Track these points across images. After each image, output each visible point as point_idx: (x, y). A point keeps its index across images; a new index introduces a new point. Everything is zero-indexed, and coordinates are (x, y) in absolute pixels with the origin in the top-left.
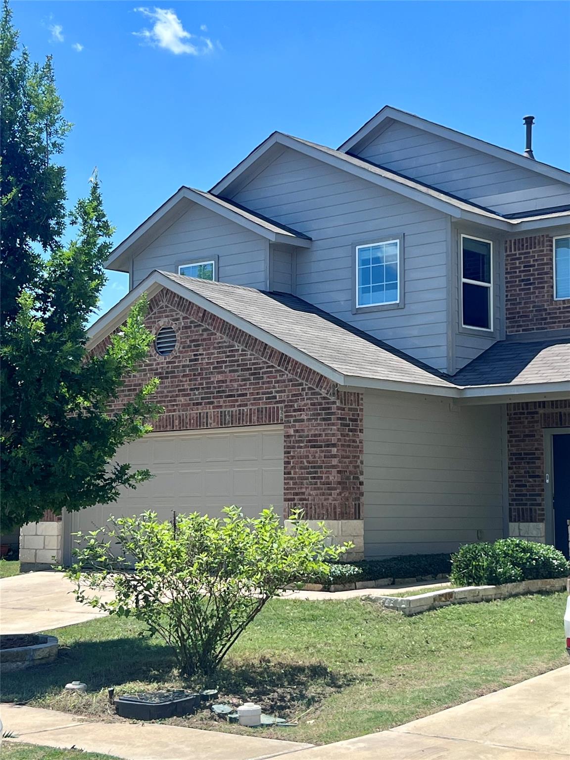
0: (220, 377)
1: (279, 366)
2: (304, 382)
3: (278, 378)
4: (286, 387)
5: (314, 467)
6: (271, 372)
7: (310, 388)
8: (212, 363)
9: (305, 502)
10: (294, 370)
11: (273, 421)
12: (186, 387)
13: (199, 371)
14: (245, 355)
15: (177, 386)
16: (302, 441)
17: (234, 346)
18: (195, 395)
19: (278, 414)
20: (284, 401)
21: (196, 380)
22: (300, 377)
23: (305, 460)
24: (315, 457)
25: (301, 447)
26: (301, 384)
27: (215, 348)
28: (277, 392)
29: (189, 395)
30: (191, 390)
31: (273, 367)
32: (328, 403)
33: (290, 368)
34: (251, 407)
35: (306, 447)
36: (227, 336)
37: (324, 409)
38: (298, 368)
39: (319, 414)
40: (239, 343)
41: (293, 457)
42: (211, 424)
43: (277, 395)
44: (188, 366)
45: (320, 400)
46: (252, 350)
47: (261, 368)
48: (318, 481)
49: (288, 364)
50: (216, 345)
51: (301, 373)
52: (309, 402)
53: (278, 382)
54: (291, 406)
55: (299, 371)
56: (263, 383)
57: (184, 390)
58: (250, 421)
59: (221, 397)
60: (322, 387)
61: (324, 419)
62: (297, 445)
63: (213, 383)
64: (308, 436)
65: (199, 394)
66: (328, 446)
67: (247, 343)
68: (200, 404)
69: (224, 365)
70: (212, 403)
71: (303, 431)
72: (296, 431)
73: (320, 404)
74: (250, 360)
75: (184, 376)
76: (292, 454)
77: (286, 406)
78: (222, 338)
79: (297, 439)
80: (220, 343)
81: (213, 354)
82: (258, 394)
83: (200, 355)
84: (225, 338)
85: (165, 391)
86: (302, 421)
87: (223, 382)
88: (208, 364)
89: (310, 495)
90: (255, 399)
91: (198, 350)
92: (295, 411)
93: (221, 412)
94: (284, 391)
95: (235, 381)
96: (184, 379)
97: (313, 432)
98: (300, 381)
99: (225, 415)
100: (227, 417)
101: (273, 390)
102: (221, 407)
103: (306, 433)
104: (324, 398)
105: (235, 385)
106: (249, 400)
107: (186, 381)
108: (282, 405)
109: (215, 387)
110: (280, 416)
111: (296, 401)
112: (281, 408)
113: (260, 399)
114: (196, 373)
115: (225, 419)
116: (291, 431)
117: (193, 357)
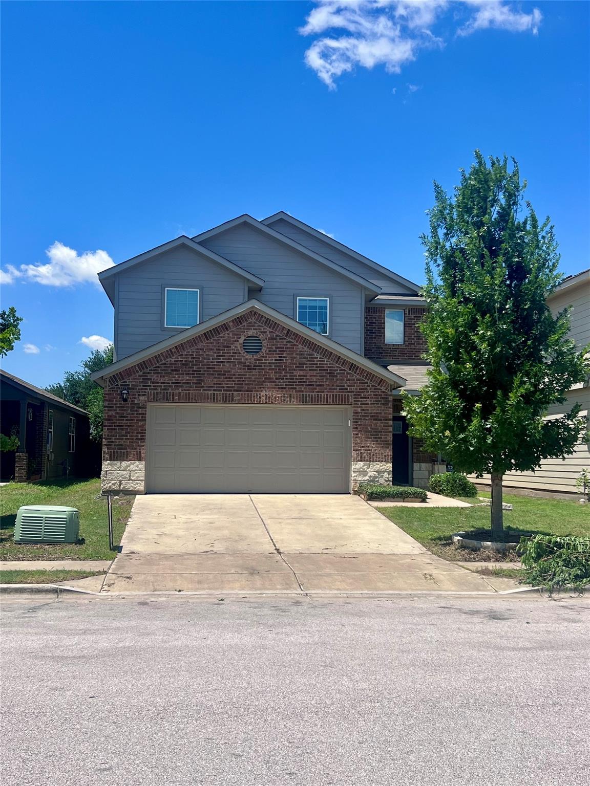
0: (302, 373)
1: (350, 370)
2: (369, 382)
3: (349, 377)
4: (355, 383)
5: (376, 432)
6: (344, 373)
7: (373, 386)
8: (295, 364)
9: (368, 452)
10: (361, 374)
11: (345, 402)
12: (272, 377)
13: (284, 367)
14: (323, 361)
15: (264, 375)
16: (368, 416)
17: (313, 355)
18: (280, 382)
19: (349, 399)
20: (353, 392)
21: (281, 373)
22: (366, 378)
23: (369, 428)
24: (376, 426)
25: (367, 420)
26: (367, 383)
27: (297, 354)
28: (348, 386)
29: (274, 382)
30: (276, 379)
31: (345, 370)
32: (386, 395)
33: (358, 372)
34: (327, 393)
35: (370, 419)
36: (308, 347)
37: (383, 398)
38: (364, 373)
39: (380, 401)
40: (318, 353)
41: (360, 425)
42: (293, 401)
43: (348, 388)
44: (274, 363)
45: (380, 393)
46: (329, 359)
47: (335, 370)
48: (379, 440)
49: (357, 369)
50: (298, 353)
51: (367, 376)
52: (372, 393)
53: (349, 380)
54: (359, 395)
55: (365, 375)
56: (337, 380)
57: (270, 378)
58: (327, 402)
59: (302, 385)
60: (382, 385)
61: (383, 404)
62: (363, 418)
63: (295, 376)
64: (371, 413)
65: (283, 382)
66: (386, 420)
67: (324, 354)
68: (285, 388)
69: (305, 366)
70: (295, 388)
71: (368, 410)
72: (363, 410)
73: (381, 395)
74: (327, 364)
75: (269, 369)
76: (359, 423)
77: (354, 395)
78: (303, 349)
79: (363, 414)
80: (301, 351)
81: (295, 358)
82: (333, 385)
83: (284, 357)
84: (305, 349)
85: (253, 377)
86: (368, 404)
87: (304, 376)
88: (291, 364)
89: (373, 448)
90: (330, 389)
91: (283, 354)
92: (361, 398)
93: (303, 395)
94: (354, 386)
95: (315, 376)
96: (270, 371)
97: (375, 411)
98: (366, 381)
99: (306, 397)
100: (308, 398)
101: (345, 384)
102: (302, 391)
103: (370, 412)
104: (384, 392)
105: (314, 379)
106: (326, 389)
107: (272, 373)
108: (352, 394)
109: (297, 379)
110: (350, 400)
111: (363, 392)
112: (351, 396)
113: (334, 389)
114: (281, 368)
115: (306, 400)
116: (359, 410)
117: (278, 358)
